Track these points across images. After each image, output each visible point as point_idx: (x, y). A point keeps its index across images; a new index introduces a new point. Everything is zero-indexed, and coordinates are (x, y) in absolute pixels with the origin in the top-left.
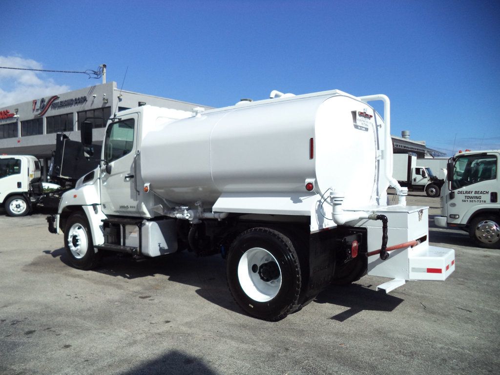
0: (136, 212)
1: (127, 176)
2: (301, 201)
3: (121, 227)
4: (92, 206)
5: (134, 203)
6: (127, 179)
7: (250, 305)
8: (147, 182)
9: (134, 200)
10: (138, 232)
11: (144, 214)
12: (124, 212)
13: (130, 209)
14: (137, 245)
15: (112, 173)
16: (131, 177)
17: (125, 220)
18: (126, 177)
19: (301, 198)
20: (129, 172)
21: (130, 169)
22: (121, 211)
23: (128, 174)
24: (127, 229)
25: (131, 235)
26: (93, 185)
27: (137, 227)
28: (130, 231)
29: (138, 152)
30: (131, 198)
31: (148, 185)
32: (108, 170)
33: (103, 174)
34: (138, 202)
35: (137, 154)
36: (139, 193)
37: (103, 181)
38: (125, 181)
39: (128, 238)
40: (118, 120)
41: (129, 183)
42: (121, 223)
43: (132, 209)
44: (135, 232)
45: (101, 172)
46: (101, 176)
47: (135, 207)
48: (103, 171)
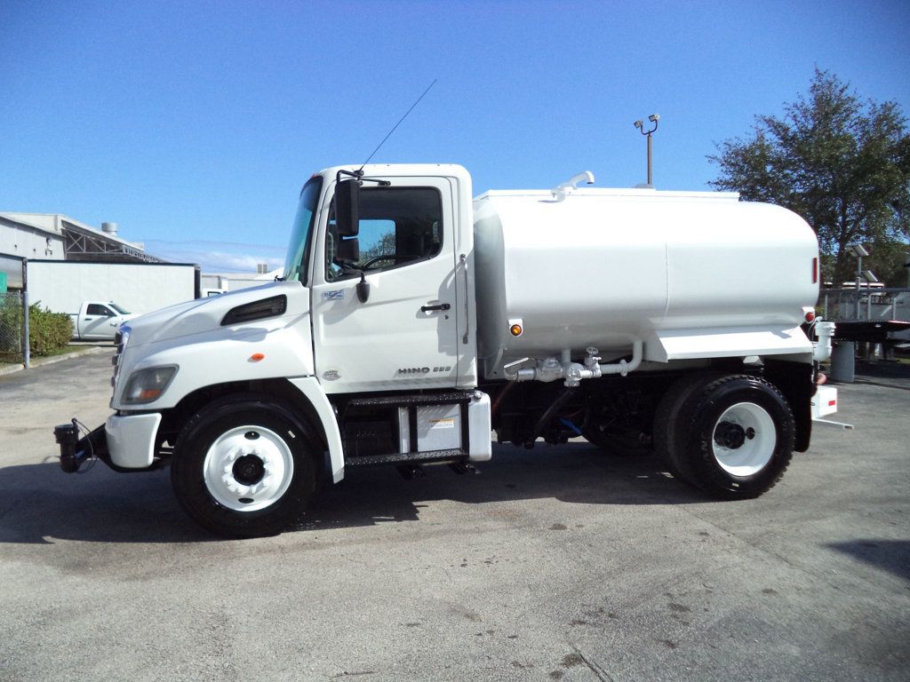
0: (448, 379)
1: (426, 305)
2: (788, 336)
5: (450, 361)
6: (428, 313)
9: (450, 354)
10: (458, 419)
11: (471, 379)
12: (406, 382)
13: (431, 374)
14: (457, 444)
15: (372, 298)
16: (439, 308)
17: (415, 399)
18: (424, 309)
20: (437, 298)
21: (437, 292)
22: (396, 382)
23: (428, 303)
24: (422, 415)
25: (434, 427)
26: (291, 328)
27: (456, 409)
28: (432, 418)
29: (462, 256)
30: (441, 350)
31: (519, 322)
32: (362, 293)
33: (330, 304)
34: (461, 357)
35: (458, 261)
36: (465, 340)
37: (330, 320)
38: (418, 316)
39: (425, 435)
40: (375, 184)
41: (432, 321)
42: (403, 405)
43: (438, 374)
44: (448, 419)
45: (318, 298)
46: (318, 306)
47: (448, 369)
48: (332, 295)
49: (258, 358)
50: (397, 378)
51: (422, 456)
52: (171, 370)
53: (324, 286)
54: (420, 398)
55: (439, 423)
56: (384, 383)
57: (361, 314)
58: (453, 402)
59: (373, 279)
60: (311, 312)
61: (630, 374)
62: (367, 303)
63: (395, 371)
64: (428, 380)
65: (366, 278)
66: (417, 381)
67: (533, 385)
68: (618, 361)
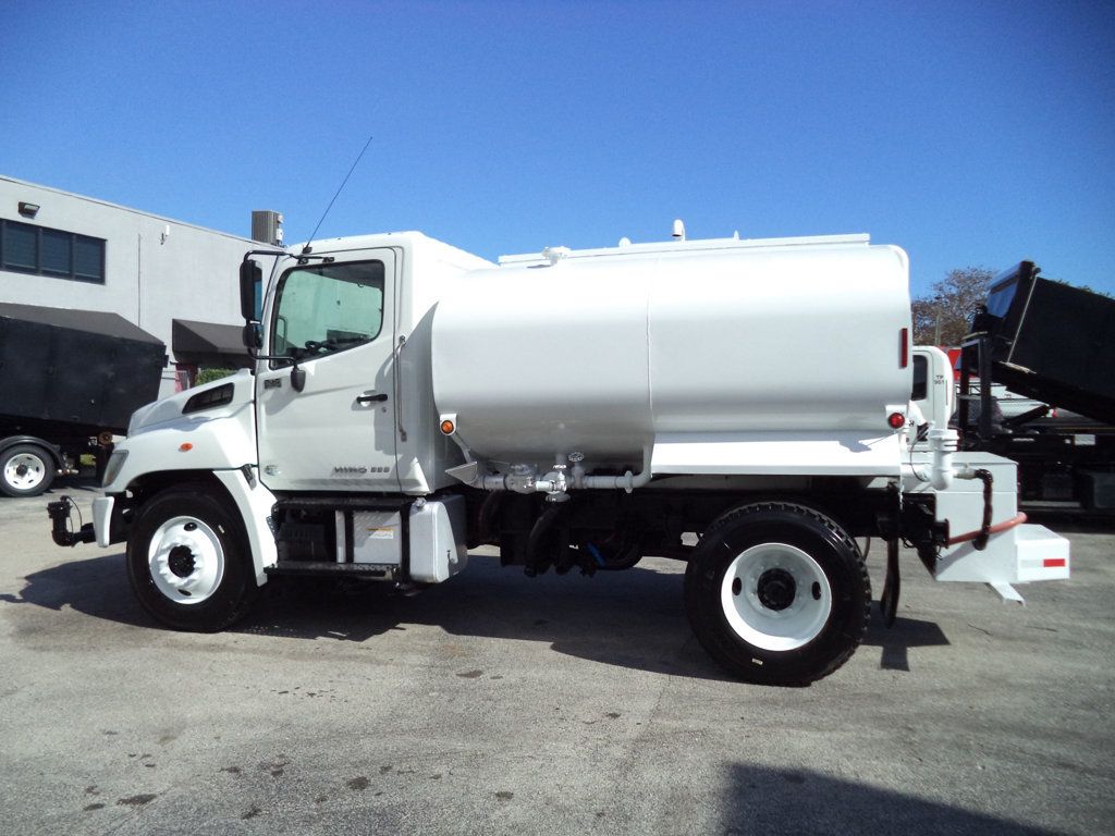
0: (388, 482)
1: (363, 396)
2: (866, 448)
3: (339, 518)
4: (240, 471)
5: (389, 461)
6: (364, 404)
7: (754, 660)
8: (449, 409)
9: (387, 452)
10: (398, 529)
11: (416, 483)
12: (346, 482)
13: (369, 475)
14: (396, 558)
15: (308, 388)
16: (377, 398)
17: (351, 501)
18: (360, 400)
19: (865, 442)
20: (372, 388)
21: (373, 381)
22: (335, 481)
23: (365, 393)
24: (361, 521)
25: (372, 537)
26: (234, 419)
27: (396, 518)
28: (370, 525)
29: (402, 339)
30: (378, 447)
31: (452, 417)
32: (298, 382)
33: (270, 393)
34: (399, 456)
35: (397, 344)
36: (404, 437)
37: (271, 411)
38: (354, 408)
39: (362, 544)
40: (320, 261)
41: (369, 414)
42: (340, 508)
43: (376, 476)
44: (388, 528)
45: (261, 386)
46: (261, 395)
47: (387, 470)
48: (272, 384)
49: (186, 447)
50: (334, 477)
51: (356, 568)
52: (122, 456)
53: (267, 372)
54: (358, 502)
55: (377, 532)
56: (323, 482)
57: (299, 404)
58: (393, 510)
59: (309, 367)
60: (255, 402)
61: (636, 491)
62: (303, 392)
63: (331, 469)
64: (368, 482)
65: (299, 366)
66: (357, 482)
67: (507, 496)
68: (622, 474)
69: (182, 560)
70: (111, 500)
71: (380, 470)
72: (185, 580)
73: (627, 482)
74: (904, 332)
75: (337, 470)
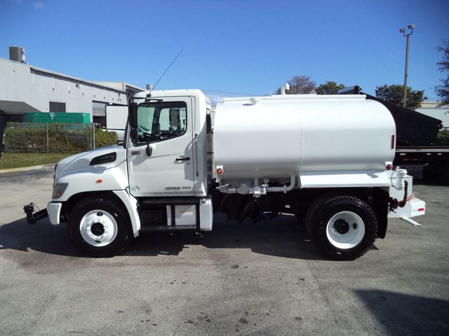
0: (190, 192)
2: (377, 177)
3: (168, 208)
5: (190, 184)
6: (179, 161)
8: (220, 164)
9: (191, 180)
10: (195, 211)
11: (202, 192)
12: (171, 193)
13: (181, 190)
14: (194, 222)
15: (153, 155)
16: (185, 159)
17: (173, 201)
18: (177, 160)
19: (376, 174)
20: (183, 155)
21: (184, 152)
22: (165, 193)
23: (180, 157)
24: (178, 209)
25: (183, 214)
26: (117, 168)
27: (194, 207)
28: (182, 210)
29: (196, 135)
30: (186, 178)
31: (221, 167)
32: (149, 152)
33: (135, 156)
34: (196, 182)
35: (194, 137)
36: (197, 175)
37: (135, 163)
38: (175, 163)
39: (179, 217)
40: (156, 101)
41: (182, 165)
42: (168, 204)
43: (185, 190)
44: (190, 211)
45: (130, 154)
46: (130, 157)
47: (190, 188)
49: (99, 181)
51: (177, 228)
52: (65, 185)
53: (132, 148)
54: (177, 201)
55: (185, 213)
56: (161, 193)
57: (148, 161)
58: (193, 204)
59: (153, 146)
60: (127, 160)
62: (151, 157)
63: (164, 188)
64: (181, 193)
65: (150, 145)
66: (176, 193)
68: (282, 186)
69: (98, 229)
70: (60, 204)
71: (186, 188)
72: (100, 237)
73: (285, 189)
74: (393, 136)
75: (167, 188)
